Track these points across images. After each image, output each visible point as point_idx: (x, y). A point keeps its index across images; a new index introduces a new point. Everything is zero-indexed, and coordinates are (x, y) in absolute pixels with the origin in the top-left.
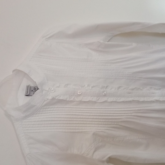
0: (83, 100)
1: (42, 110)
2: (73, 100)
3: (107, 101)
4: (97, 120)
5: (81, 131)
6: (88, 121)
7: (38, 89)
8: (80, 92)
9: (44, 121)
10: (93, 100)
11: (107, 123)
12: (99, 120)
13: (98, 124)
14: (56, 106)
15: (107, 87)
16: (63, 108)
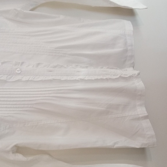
3: (21, 80)
4: (5, 103)
10: (2, 79)
12: (8, 103)
15: (22, 63)
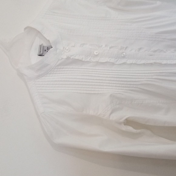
0: (100, 61)
1: (56, 70)
2: (90, 61)
3: (126, 62)
4: (115, 82)
5: (97, 92)
6: (105, 83)
7: (52, 47)
8: (97, 53)
9: (58, 81)
10: (111, 61)
11: (125, 86)
12: (117, 82)
13: (116, 86)
14: (71, 67)
16: (79, 68)
